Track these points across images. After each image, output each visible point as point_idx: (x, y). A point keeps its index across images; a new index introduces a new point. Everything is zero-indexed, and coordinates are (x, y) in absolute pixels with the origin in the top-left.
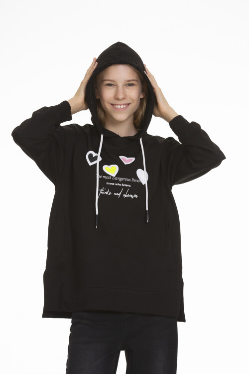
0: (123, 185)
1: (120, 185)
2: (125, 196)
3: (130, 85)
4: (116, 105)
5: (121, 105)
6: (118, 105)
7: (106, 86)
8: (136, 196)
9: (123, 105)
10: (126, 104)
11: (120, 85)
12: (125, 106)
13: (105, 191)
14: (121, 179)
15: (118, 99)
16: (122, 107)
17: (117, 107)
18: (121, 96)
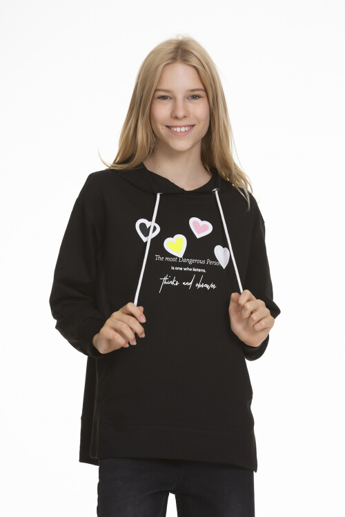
0: (195, 270)
1: (190, 270)
2: (198, 286)
3: (195, 97)
4: (173, 127)
5: (180, 127)
6: (176, 127)
7: (159, 100)
8: (213, 286)
9: (185, 126)
10: (188, 126)
11: (180, 97)
12: (187, 129)
13: (171, 279)
14: (191, 262)
15: (176, 118)
16: (183, 129)
17: (175, 129)
18: (180, 114)
